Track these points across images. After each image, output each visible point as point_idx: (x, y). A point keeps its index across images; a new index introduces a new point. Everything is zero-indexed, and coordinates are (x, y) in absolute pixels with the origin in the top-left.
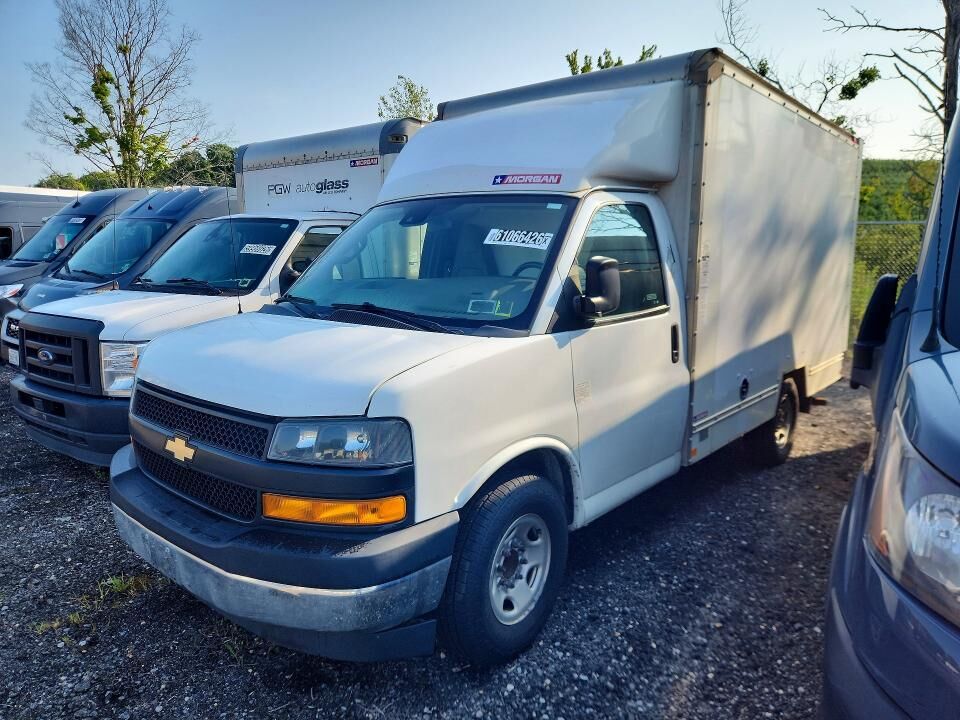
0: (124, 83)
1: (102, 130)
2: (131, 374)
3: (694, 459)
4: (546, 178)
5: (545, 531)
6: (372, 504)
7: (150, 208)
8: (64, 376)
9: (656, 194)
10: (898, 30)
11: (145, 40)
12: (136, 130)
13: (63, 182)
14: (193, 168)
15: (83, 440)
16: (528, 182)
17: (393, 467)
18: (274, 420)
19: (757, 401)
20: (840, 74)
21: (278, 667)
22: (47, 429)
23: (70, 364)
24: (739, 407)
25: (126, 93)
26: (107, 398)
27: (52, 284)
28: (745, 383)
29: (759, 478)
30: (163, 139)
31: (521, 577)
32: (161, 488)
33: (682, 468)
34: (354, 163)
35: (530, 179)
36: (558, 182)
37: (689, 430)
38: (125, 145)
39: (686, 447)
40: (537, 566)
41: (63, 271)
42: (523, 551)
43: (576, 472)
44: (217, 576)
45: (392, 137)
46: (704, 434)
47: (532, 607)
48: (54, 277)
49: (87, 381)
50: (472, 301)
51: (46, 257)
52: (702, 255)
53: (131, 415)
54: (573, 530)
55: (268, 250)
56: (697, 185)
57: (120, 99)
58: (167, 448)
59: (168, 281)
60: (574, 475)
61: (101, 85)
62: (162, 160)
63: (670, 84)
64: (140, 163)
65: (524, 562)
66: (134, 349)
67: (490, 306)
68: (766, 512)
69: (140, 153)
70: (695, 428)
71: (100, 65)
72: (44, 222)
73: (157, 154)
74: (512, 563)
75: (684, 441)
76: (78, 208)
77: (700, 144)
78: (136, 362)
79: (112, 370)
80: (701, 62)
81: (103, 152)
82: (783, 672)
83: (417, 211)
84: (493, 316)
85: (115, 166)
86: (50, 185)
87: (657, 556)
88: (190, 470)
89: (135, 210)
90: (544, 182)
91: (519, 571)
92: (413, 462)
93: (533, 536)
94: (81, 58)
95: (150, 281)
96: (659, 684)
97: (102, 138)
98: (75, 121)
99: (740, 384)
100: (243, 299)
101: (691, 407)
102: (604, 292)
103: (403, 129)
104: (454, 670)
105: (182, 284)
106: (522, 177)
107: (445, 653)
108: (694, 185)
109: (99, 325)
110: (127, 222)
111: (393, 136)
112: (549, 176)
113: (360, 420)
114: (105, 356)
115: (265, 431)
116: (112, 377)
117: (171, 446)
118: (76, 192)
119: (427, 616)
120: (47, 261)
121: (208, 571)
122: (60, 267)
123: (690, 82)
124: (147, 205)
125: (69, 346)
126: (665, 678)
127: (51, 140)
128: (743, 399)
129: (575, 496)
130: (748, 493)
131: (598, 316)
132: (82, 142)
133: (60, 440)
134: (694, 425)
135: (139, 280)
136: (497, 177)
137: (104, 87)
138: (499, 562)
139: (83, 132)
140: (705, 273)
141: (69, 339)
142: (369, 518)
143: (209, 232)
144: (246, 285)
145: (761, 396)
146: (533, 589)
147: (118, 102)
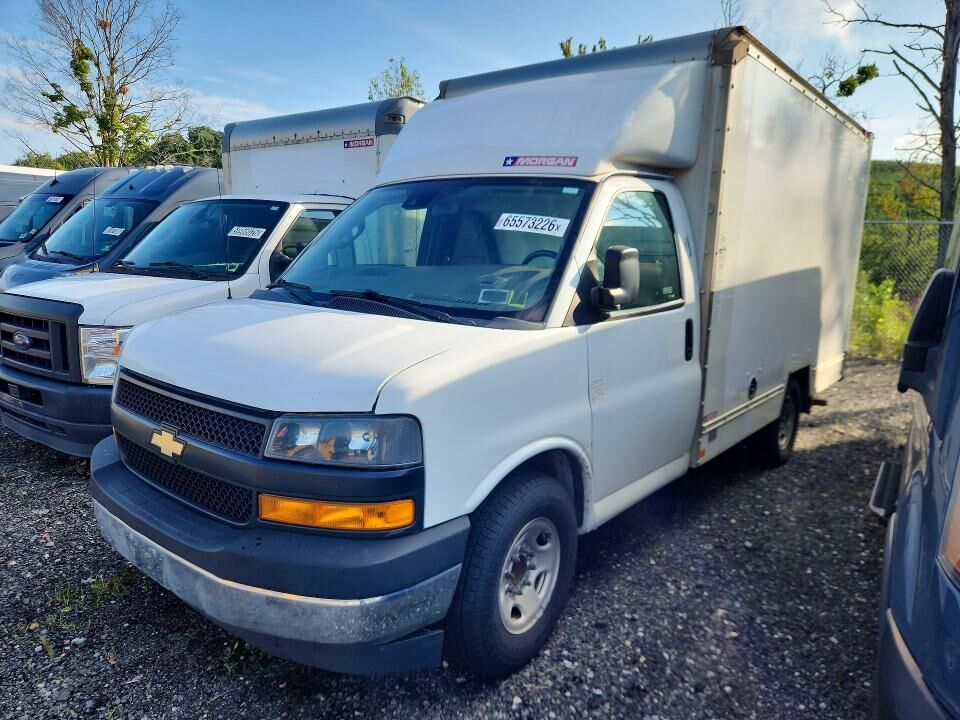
0: (104, 60)
1: (81, 109)
2: (111, 361)
3: (702, 461)
4: (561, 161)
5: (554, 535)
6: (379, 507)
7: (131, 188)
8: (41, 362)
9: (672, 181)
10: (898, 26)
11: (126, 16)
12: (116, 109)
13: (41, 162)
14: (175, 151)
15: (61, 429)
16: (541, 165)
17: (401, 468)
18: (271, 415)
19: (764, 400)
20: (839, 70)
21: (272, 675)
22: (24, 417)
23: (48, 349)
24: (747, 406)
25: (106, 70)
26: (87, 385)
27: (29, 265)
28: (754, 382)
29: (763, 479)
30: (144, 119)
31: (529, 584)
32: (147, 484)
33: (690, 469)
34: (347, 144)
35: (544, 161)
36: (574, 165)
37: (699, 430)
38: (105, 124)
39: (694, 448)
40: (545, 573)
41: (40, 252)
42: (532, 556)
43: (588, 474)
44: (208, 581)
45: (388, 118)
46: (713, 435)
47: (540, 614)
48: (30, 257)
49: (66, 367)
50: (483, 291)
51: (22, 237)
52: (719, 247)
53: (115, 407)
54: (581, 533)
55: (258, 233)
56: (716, 174)
57: (100, 78)
58: (153, 442)
59: (151, 264)
60: (585, 476)
61: (80, 62)
62: (143, 141)
63: (692, 64)
64: (120, 144)
65: (533, 568)
66: (116, 335)
67: (503, 296)
68: (771, 514)
69: (121, 133)
70: (704, 429)
71: (78, 40)
72: (21, 201)
73: (138, 134)
74: (521, 567)
75: (694, 441)
76: (55, 186)
77: (721, 130)
78: (118, 350)
79: (92, 356)
80: (726, 41)
81: (82, 131)
82: (803, 686)
83: (420, 193)
84: (506, 306)
85: (95, 147)
86: (26, 164)
87: (663, 559)
88: (178, 467)
89: (115, 190)
90: (559, 165)
91: (527, 577)
92: (422, 464)
93: (542, 541)
94: (59, 33)
95: (132, 263)
96: (674, 698)
97: (81, 117)
98: (53, 99)
99: (749, 383)
100: (233, 284)
101: (702, 407)
102: (623, 283)
103: (400, 109)
104: (458, 680)
105: (167, 267)
106: (534, 159)
107: (448, 662)
108: (714, 173)
109: (78, 309)
110: (108, 202)
111: (390, 116)
112: (565, 158)
113: (368, 417)
114: (84, 341)
115: (262, 426)
116: (92, 363)
117: (156, 440)
118: (54, 171)
119: (434, 627)
120: (23, 241)
121: (197, 575)
122: (37, 247)
123: (713, 62)
124: (128, 185)
125: (47, 329)
126: (681, 691)
127: (28, 119)
128: (751, 398)
129: (586, 498)
130: (752, 495)
131: (615, 309)
132: (60, 120)
133: (36, 429)
134: (705, 425)
135: (121, 263)
136: (507, 159)
137: (83, 63)
138: (507, 568)
139: (61, 110)
140: (722, 267)
141: (46, 323)
142: (375, 523)
143: (196, 213)
144: (233, 270)
145: (767, 396)
146: (542, 595)
147: (98, 79)
